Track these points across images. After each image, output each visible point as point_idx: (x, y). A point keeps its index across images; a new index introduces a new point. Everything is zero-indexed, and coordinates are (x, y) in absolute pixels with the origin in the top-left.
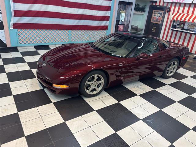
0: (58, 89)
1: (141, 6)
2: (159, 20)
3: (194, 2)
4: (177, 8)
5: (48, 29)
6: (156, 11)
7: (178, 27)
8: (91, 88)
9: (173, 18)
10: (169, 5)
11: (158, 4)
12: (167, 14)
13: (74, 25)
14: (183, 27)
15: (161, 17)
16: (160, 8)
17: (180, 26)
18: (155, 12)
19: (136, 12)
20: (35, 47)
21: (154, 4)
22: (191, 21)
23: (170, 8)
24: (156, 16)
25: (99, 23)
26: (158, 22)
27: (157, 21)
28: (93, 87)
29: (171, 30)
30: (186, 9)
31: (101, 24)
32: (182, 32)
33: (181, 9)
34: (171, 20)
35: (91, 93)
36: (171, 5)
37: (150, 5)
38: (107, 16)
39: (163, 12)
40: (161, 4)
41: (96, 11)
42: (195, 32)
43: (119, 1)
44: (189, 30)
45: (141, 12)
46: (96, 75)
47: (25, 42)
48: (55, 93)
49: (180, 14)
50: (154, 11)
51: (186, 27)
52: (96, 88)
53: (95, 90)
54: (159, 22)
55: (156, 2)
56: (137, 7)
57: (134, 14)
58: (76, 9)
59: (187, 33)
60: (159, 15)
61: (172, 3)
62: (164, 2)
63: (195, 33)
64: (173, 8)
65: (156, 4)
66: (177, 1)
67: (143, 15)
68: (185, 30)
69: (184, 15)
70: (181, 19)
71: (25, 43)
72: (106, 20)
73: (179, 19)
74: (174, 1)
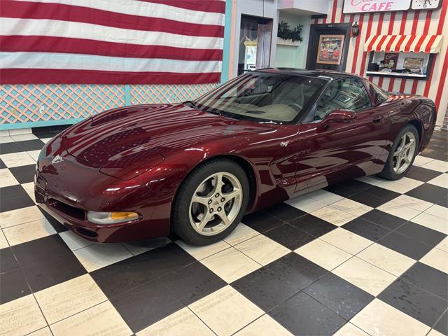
0: (107, 226)
1: (292, 27)
2: (336, 56)
3: (413, 8)
4: (375, 25)
5: (69, 83)
6: (327, 38)
7: (384, 68)
8: (208, 217)
9: (370, 47)
10: (357, 19)
11: (329, 21)
12: (352, 41)
13: (136, 71)
14: (395, 66)
16: (335, 30)
17: (386, 65)
18: (323, 39)
19: (283, 42)
20: (36, 131)
21: (321, 22)
22: (412, 48)
23: (358, 27)
24: (328, 47)
25: (198, 66)
26: (334, 60)
27: (330, 59)
28: (214, 213)
29: (368, 75)
30: (397, 25)
31: (204, 69)
32: (393, 77)
33: (386, 25)
34: (365, 54)
35: (209, 232)
36: (361, 20)
37: (312, 25)
38: (215, 50)
39: (343, 36)
40: (337, 21)
41: (190, 38)
42: (424, 74)
43: (243, 16)
44: (410, 72)
45: (293, 41)
46: (220, 175)
47: (6, 119)
49: (384, 38)
50: (321, 36)
51: (400, 66)
52: (222, 214)
53: (217, 220)
54: (337, 60)
55: (324, 16)
56: (282, 28)
57: (278, 45)
58: (139, 31)
59: (405, 78)
60: (335, 45)
61: (362, 15)
62: (343, 15)
63: (425, 76)
64: (365, 25)
65: (325, 21)
66: (375, 8)
67: (298, 49)
68: (400, 71)
69: (394, 37)
70: (388, 47)
71: (6, 122)
72: (215, 60)
73: (383, 48)
74: (368, 9)
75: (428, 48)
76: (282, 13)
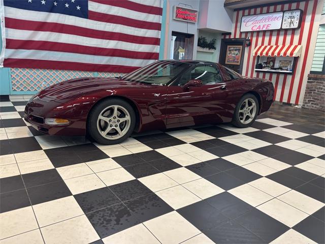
1: (209, 40)
2: (237, 59)
3: (283, 28)
4: (260, 39)
6: (232, 47)
7: (264, 67)
8: (109, 129)
9: (256, 53)
10: (249, 35)
11: (232, 37)
12: (247, 50)
13: (102, 64)
15: (240, 55)
16: (236, 42)
18: (229, 48)
19: (201, 49)
21: (227, 37)
22: (282, 54)
23: (249, 40)
24: (232, 54)
25: (142, 63)
26: (236, 62)
27: (234, 61)
28: (113, 127)
29: (256, 71)
30: (274, 39)
32: (271, 73)
33: (267, 39)
34: (254, 57)
35: (110, 138)
36: (252, 36)
37: (222, 39)
38: (154, 53)
39: (241, 47)
40: (238, 37)
41: (137, 45)
42: (290, 70)
43: (173, 32)
44: (282, 69)
45: (209, 49)
46: (116, 107)
47: (22, 88)
48: (48, 134)
49: (266, 47)
50: (228, 46)
51: (277, 65)
52: (118, 129)
53: (115, 133)
54: (238, 62)
55: (230, 34)
56: (202, 41)
57: (197, 51)
58: (104, 40)
59: (279, 73)
60: (236, 52)
61: (252, 32)
62: (241, 33)
63: (291, 72)
64: (254, 39)
65: (230, 37)
66: (260, 29)
67: (214, 54)
68: (275, 69)
69: (272, 47)
70: (267, 53)
71: (22, 90)
72: (154, 59)
73: (264, 53)
74: (255, 29)
75: (292, 54)
76: (200, 31)
